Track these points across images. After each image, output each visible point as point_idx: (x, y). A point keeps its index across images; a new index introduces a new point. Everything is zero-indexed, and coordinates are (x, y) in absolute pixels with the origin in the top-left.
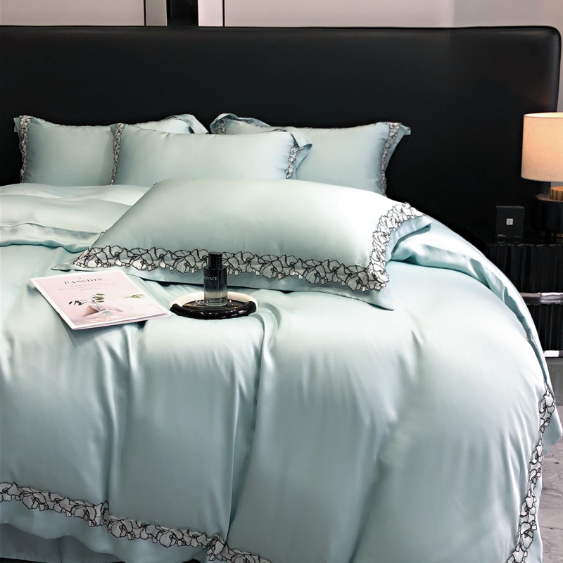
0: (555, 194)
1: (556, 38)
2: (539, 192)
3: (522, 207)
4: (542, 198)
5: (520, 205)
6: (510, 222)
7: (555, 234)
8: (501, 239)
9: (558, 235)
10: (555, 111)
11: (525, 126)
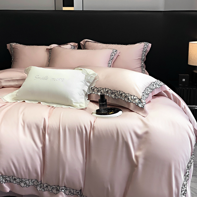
3: (188, 75)
4: (195, 71)
6: (184, 80)
8: (181, 86)
11: (189, 46)
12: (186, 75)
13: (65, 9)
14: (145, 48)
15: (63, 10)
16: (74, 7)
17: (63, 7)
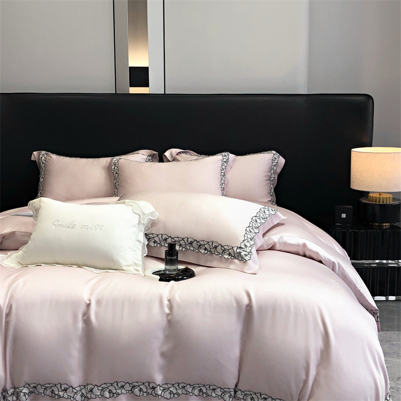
0: (371, 199)
1: (371, 101)
2: (361, 197)
3: (351, 207)
4: (364, 201)
5: (350, 205)
6: (344, 216)
7: (372, 223)
8: (339, 226)
9: (374, 224)
10: (371, 146)
11: (352, 156)
12: (348, 208)
13: (134, 90)
14: (275, 158)
15: (130, 93)
16: (148, 86)
17: (130, 86)
